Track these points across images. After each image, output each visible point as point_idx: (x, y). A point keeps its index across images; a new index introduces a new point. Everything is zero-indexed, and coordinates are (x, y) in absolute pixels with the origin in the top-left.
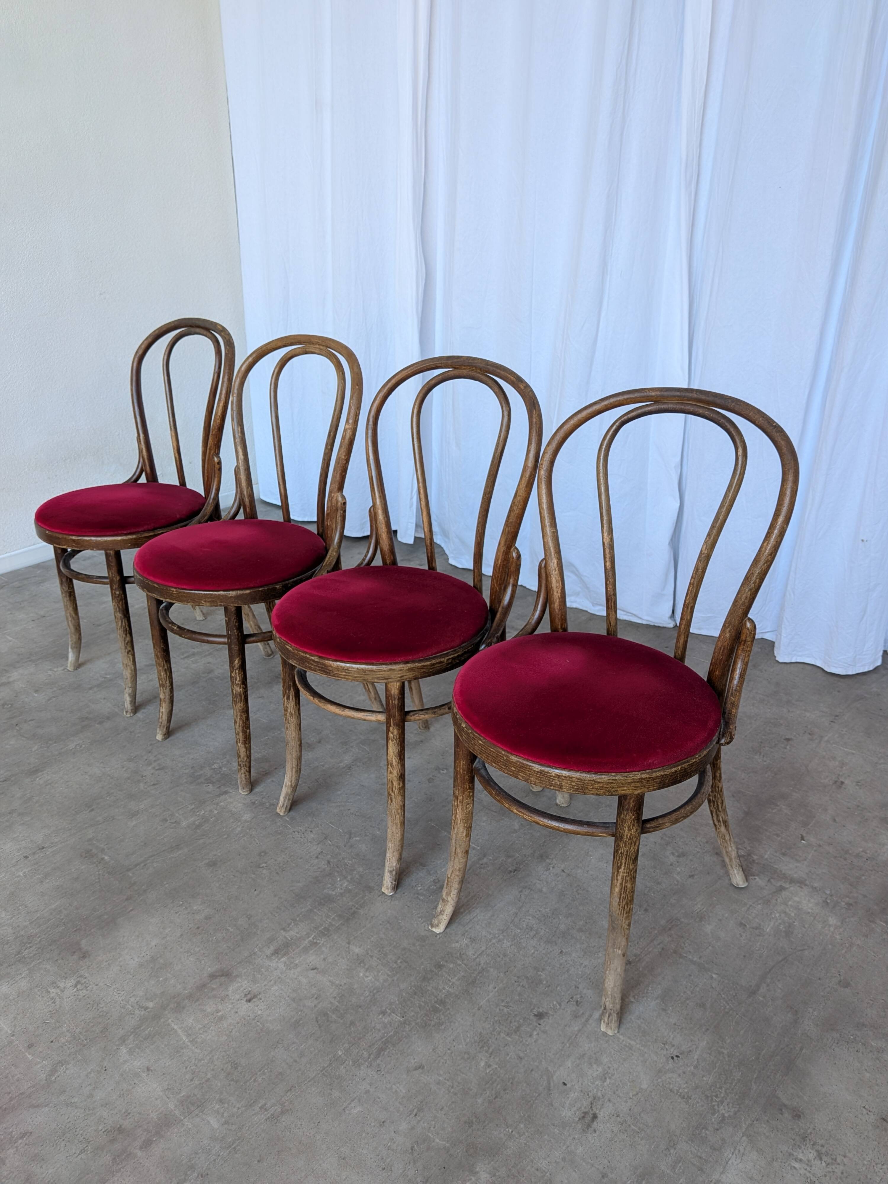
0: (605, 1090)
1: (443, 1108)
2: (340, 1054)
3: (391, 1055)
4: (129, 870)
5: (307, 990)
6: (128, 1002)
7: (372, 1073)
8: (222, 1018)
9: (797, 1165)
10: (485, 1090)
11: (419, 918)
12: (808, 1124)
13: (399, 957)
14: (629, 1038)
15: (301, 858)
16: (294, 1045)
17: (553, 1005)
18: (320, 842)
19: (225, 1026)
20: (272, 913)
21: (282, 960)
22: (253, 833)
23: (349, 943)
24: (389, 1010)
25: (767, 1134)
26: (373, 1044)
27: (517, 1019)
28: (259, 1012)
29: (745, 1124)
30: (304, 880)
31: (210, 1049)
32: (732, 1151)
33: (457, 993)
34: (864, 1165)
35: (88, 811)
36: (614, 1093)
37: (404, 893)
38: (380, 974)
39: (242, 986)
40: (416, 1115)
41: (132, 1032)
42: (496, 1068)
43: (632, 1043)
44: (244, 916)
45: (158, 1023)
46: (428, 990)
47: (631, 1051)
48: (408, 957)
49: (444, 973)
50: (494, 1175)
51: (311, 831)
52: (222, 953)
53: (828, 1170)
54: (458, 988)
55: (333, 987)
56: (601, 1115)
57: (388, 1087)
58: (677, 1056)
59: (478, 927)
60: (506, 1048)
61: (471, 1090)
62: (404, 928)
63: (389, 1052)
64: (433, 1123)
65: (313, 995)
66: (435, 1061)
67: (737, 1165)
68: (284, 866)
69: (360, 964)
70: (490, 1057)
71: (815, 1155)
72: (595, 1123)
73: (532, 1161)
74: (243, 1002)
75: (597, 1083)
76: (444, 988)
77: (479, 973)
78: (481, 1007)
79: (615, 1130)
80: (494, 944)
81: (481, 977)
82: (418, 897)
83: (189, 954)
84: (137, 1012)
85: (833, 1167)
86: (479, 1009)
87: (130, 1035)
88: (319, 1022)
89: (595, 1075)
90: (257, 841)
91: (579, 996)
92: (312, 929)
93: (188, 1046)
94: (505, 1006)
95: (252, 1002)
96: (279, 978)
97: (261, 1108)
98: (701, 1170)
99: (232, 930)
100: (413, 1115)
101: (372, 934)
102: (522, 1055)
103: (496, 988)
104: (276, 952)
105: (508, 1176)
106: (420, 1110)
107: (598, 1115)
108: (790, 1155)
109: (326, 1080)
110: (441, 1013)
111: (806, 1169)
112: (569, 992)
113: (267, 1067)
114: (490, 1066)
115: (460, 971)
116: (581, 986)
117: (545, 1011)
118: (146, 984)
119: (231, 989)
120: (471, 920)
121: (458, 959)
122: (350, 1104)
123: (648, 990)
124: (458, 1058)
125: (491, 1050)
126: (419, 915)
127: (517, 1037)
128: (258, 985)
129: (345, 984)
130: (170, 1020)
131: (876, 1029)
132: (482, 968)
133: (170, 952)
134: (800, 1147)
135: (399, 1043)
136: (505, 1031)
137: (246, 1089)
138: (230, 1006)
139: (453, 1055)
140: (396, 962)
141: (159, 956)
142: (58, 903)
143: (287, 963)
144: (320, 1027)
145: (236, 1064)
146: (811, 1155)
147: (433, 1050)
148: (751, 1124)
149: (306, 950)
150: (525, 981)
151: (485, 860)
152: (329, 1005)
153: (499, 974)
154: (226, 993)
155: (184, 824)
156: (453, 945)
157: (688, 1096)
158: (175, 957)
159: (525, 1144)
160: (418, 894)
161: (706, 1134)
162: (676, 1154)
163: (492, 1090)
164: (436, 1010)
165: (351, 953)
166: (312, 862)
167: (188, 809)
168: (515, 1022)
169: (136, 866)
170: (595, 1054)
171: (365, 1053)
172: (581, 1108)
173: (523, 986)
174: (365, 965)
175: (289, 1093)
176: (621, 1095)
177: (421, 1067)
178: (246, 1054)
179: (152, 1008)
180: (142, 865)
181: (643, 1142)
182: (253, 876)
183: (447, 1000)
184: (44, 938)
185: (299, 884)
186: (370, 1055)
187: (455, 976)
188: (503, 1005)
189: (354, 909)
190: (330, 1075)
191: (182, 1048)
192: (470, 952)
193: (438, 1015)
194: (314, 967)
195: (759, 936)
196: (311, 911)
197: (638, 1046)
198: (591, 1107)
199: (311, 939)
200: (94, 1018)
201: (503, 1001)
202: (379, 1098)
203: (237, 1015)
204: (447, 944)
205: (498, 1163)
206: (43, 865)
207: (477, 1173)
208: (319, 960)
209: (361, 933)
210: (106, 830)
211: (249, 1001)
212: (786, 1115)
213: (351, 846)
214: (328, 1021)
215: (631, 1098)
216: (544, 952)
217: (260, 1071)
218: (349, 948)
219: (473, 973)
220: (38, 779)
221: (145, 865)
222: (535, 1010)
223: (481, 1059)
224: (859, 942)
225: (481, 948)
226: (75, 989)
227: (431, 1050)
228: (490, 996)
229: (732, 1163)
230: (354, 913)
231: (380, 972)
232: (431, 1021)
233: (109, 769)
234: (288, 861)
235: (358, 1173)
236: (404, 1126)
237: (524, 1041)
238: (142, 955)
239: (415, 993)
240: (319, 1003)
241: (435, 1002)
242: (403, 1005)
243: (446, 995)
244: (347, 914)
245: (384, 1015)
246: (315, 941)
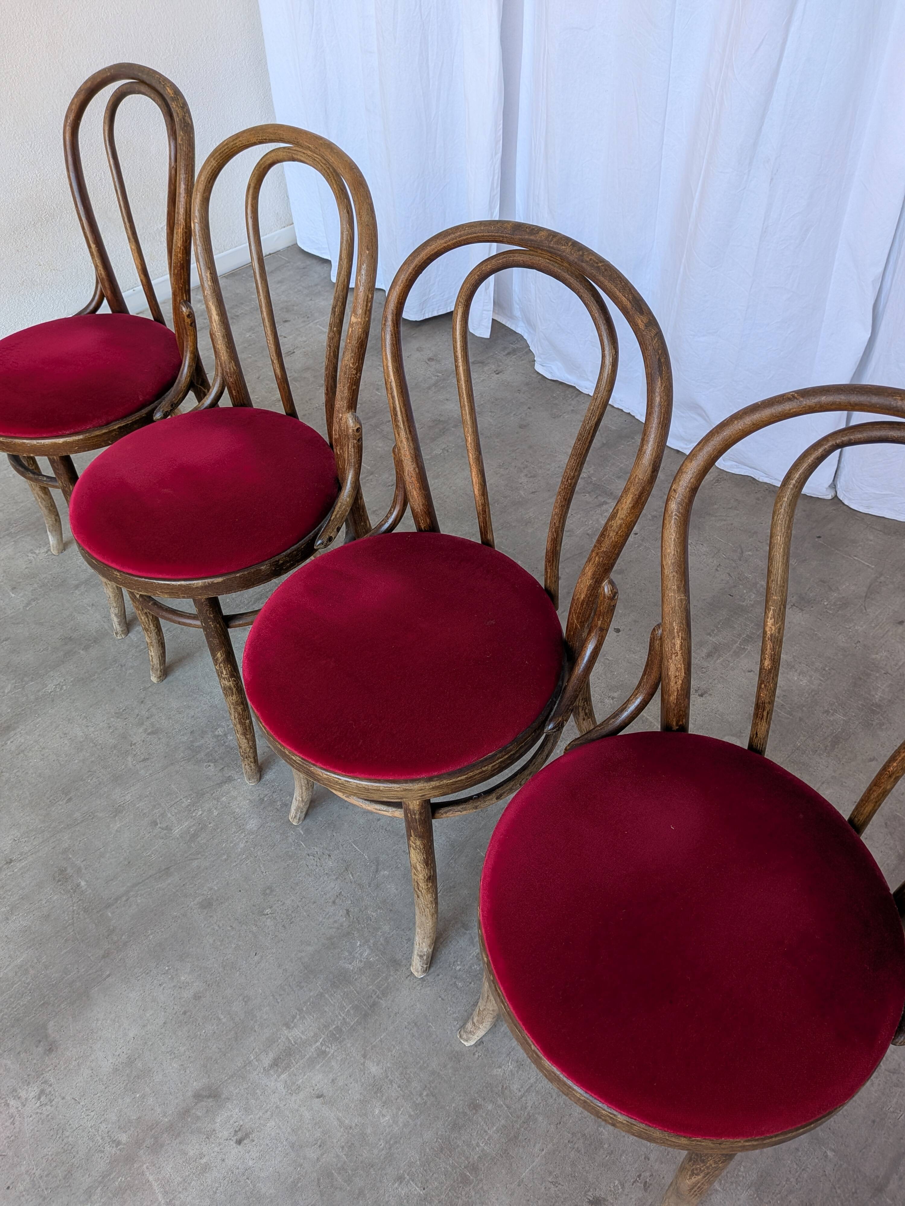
4: (108, 906)
5: (309, 1131)
6: (98, 1131)
11: (455, 1019)
13: (426, 1086)
15: (314, 902)
17: (614, 1186)
18: (340, 875)
19: (209, 1181)
20: (273, 995)
21: (283, 1076)
22: (259, 853)
23: (365, 1056)
24: (408, 1175)
28: (251, 1163)
30: (316, 941)
33: (494, 1154)
35: (65, 801)
37: (438, 975)
38: (400, 1113)
39: (232, 1116)
41: (100, 1182)
44: (241, 998)
45: (130, 1169)
46: (458, 1146)
48: (436, 1087)
49: (480, 1119)
51: (329, 856)
52: (211, 1058)
54: (495, 1145)
55: (342, 1130)
62: (434, 1036)
65: (317, 1140)
68: (293, 915)
69: (376, 1093)
74: (232, 1143)
76: (478, 1145)
77: (524, 1122)
78: (522, 1181)
81: (526, 1129)
82: (455, 983)
83: (173, 1056)
84: (108, 1148)
86: (519, 1185)
87: (97, 1187)
88: (321, 1187)
90: (263, 869)
91: (648, 1174)
92: (322, 1027)
94: (552, 1182)
95: (242, 1144)
99: (224, 1020)
101: (394, 1043)
103: (543, 1150)
104: (275, 1063)
110: (471, 1187)
112: (636, 1166)
115: (500, 1116)
116: (652, 1157)
117: (602, 1195)
118: (120, 1101)
119: (218, 1120)
121: (499, 1096)
123: (739, 1171)
126: (455, 1015)
128: (252, 1116)
129: (356, 1125)
130: (145, 1166)
132: (528, 1113)
133: (150, 1050)
138: (216, 1149)
140: (421, 1095)
141: (137, 1056)
142: (25, 956)
143: (288, 1082)
144: (322, 1195)
149: (312, 1063)
150: (581, 1141)
152: (334, 1160)
153: (549, 1127)
154: (213, 1127)
155: (176, 831)
156: (495, 1071)
158: (155, 1059)
160: (456, 978)
164: (465, 1181)
165: (366, 1073)
166: (327, 910)
167: (183, 805)
169: (116, 899)
173: (578, 1151)
174: (383, 1095)
179: (125, 1144)
180: (124, 898)
182: (254, 929)
183: (480, 1166)
184: (6, 1014)
185: (309, 948)
187: (493, 1125)
188: (550, 1180)
189: (374, 997)
192: (515, 1087)
193: (467, 1189)
194: (320, 1094)
196: (321, 995)
199: (318, 1044)
200: (58, 1154)
201: (550, 1173)
203: (224, 1165)
204: (486, 1068)
206: (9, 891)
208: (326, 1081)
210: (84, 835)
211: (239, 1142)
213: (378, 886)
214: (332, 1186)
218: (363, 1064)
219: (516, 1122)
220: (9, 742)
221: (127, 900)
222: (590, 1194)
225: (529, 1078)
226: (38, 1104)
228: (534, 1164)
230: (375, 1004)
231: (400, 1109)
232: (458, 1198)
233: (93, 729)
234: (298, 906)
238: (117, 1053)
239: (442, 1150)
240: (322, 1155)
241: (465, 1167)
242: (425, 1168)
243: (479, 1157)
244: (365, 1005)
245: (401, 1182)
246: (324, 1048)
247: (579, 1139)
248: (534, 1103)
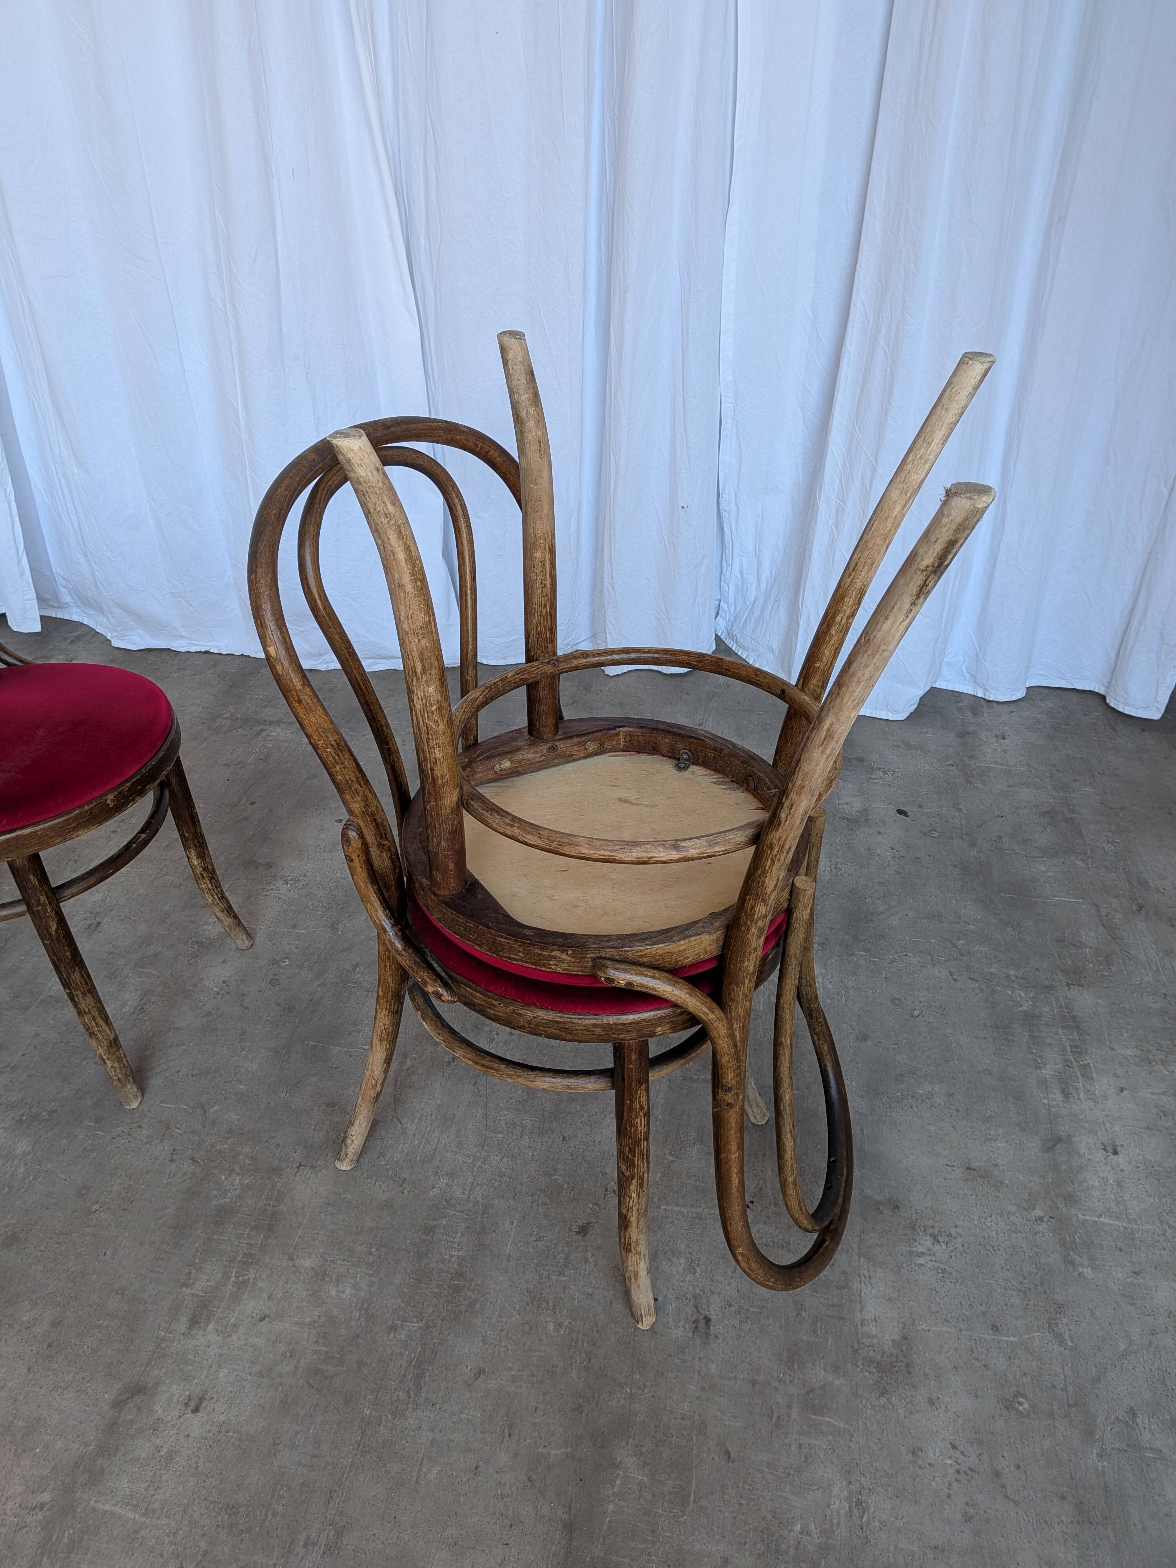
0: (701, 1282)
1: (536, 1408)
2: (368, 1412)
3: (434, 1378)
5: (270, 1352)
6: (5, 1514)
7: (425, 1414)
8: (170, 1456)
9: (921, 1261)
10: (572, 1358)
11: (367, 1178)
12: (909, 1211)
13: (371, 1244)
14: (692, 1206)
15: (148, 1172)
16: (299, 1436)
17: (590, 1209)
18: (163, 1136)
20: (152, 1271)
21: (209, 1328)
22: (49, 1166)
23: (291, 1259)
24: (398, 1320)
25: (879, 1243)
26: (404, 1376)
27: (560, 1249)
28: (222, 1418)
29: (855, 1243)
30: (171, 1201)
31: (180, 1509)
32: (859, 1280)
33: (471, 1253)
34: (976, 1226)
36: (713, 1281)
38: (358, 1279)
39: (172, 1395)
40: (510, 1436)
41: (42, 1554)
42: (569, 1323)
43: (699, 1210)
44: (113, 1294)
45: (74, 1517)
46: (433, 1269)
47: (702, 1221)
48: (381, 1238)
49: (441, 1236)
50: (641, 1454)
51: (140, 1127)
52: (111, 1363)
53: (950, 1249)
54: (468, 1247)
55: (306, 1329)
56: (713, 1315)
57: (455, 1420)
58: (752, 1202)
59: (449, 1155)
60: (566, 1292)
61: (557, 1367)
63: (430, 1375)
64: (536, 1433)
65: (285, 1353)
66: (493, 1354)
67: (871, 1292)
68: (129, 1195)
69: (322, 1279)
70: (555, 1313)
71: (932, 1240)
72: (712, 1328)
73: (672, 1412)
74: (188, 1416)
75: (688, 1279)
76: (451, 1256)
77: (483, 1214)
78: (510, 1256)
79: (736, 1323)
80: (480, 1167)
81: (487, 1218)
83: (60, 1390)
84: (30, 1520)
85: (953, 1244)
86: (508, 1260)
87: (41, 1560)
88: (315, 1386)
89: (680, 1271)
90: (63, 1176)
92: (227, 1264)
93: (144, 1523)
94: (536, 1240)
95: (201, 1410)
96: (221, 1356)
97: (305, 1546)
98: (841, 1318)
100: (506, 1439)
101: (316, 1231)
102: (590, 1290)
103: (513, 1223)
104: (194, 1322)
105: (656, 1445)
106: (511, 1427)
107: (711, 1317)
108: (911, 1253)
109: (371, 1457)
110: (465, 1289)
111: (931, 1260)
112: (599, 1184)
113: (279, 1487)
114: (561, 1325)
115: (458, 1222)
116: (608, 1171)
117: (585, 1222)
118: (17, 1470)
119: (158, 1407)
120: (435, 1150)
121: (447, 1208)
122: (420, 1470)
124: (519, 1336)
125: (551, 1304)
126: (365, 1175)
127: (572, 1272)
128: (196, 1381)
129: (319, 1316)
130: (92, 1502)
131: (914, 1074)
132: (482, 1206)
133: (26, 1403)
134: (914, 1240)
135: (436, 1356)
136: (554, 1272)
137: (268, 1534)
138: (172, 1433)
139: (510, 1334)
141: (11, 1418)
143: (219, 1328)
144: (320, 1392)
145: (233, 1507)
146: (928, 1242)
147: (483, 1341)
148: (861, 1240)
149: (235, 1298)
150: (542, 1195)
151: (409, 1062)
152: (314, 1357)
153: (507, 1203)
154: (155, 1417)
156: (431, 1194)
157: (786, 1243)
158: (39, 1407)
159: (653, 1396)
161: (825, 1276)
162: (809, 1315)
163: (581, 1353)
164: (457, 1289)
165: (302, 1271)
166: (170, 1169)
168: (559, 1254)
170: (667, 1245)
171: (401, 1394)
172: (687, 1319)
173: (544, 1204)
174: (331, 1278)
175: (332, 1503)
176: (720, 1279)
177: (481, 1372)
178: (238, 1485)
179: (51, 1502)
181: (770, 1321)
182: (89, 1230)
183: (464, 1269)
185: (168, 1211)
186: (408, 1392)
187: (456, 1233)
188: (533, 1239)
189: (270, 1208)
190: (372, 1448)
191: (137, 1532)
192: (458, 1193)
193: (463, 1294)
194: (262, 1316)
195: (757, 1019)
196: (210, 1239)
197: (706, 1211)
198: (698, 1311)
199: (233, 1279)
201: (531, 1234)
202: (453, 1441)
203: (191, 1439)
204: (422, 1197)
205: (636, 1437)
207: (621, 1462)
208: (262, 1303)
209: (300, 1237)
211: (196, 1410)
212: (886, 1212)
213: (214, 1123)
214: (326, 1378)
215: (732, 1277)
216: (544, 1148)
217: (273, 1496)
218: (294, 1265)
219: (476, 1218)
222: (574, 1227)
223: (547, 1322)
224: (852, 984)
225: (467, 1180)
227: (481, 1344)
228: (512, 1237)
229: (865, 1293)
230: (274, 1214)
232: (459, 1306)
234: (130, 1185)
235: (483, 1550)
236: (504, 1458)
237: (582, 1272)
239: (419, 1281)
240: (299, 1361)
241: (450, 1280)
242: (412, 1305)
243: (459, 1264)
244: (264, 1220)
245: (395, 1330)
246: (240, 1279)
247: (539, 1196)
248: (483, 1194)
